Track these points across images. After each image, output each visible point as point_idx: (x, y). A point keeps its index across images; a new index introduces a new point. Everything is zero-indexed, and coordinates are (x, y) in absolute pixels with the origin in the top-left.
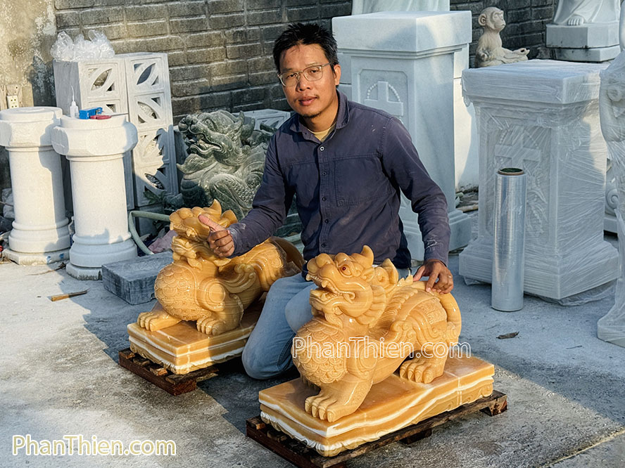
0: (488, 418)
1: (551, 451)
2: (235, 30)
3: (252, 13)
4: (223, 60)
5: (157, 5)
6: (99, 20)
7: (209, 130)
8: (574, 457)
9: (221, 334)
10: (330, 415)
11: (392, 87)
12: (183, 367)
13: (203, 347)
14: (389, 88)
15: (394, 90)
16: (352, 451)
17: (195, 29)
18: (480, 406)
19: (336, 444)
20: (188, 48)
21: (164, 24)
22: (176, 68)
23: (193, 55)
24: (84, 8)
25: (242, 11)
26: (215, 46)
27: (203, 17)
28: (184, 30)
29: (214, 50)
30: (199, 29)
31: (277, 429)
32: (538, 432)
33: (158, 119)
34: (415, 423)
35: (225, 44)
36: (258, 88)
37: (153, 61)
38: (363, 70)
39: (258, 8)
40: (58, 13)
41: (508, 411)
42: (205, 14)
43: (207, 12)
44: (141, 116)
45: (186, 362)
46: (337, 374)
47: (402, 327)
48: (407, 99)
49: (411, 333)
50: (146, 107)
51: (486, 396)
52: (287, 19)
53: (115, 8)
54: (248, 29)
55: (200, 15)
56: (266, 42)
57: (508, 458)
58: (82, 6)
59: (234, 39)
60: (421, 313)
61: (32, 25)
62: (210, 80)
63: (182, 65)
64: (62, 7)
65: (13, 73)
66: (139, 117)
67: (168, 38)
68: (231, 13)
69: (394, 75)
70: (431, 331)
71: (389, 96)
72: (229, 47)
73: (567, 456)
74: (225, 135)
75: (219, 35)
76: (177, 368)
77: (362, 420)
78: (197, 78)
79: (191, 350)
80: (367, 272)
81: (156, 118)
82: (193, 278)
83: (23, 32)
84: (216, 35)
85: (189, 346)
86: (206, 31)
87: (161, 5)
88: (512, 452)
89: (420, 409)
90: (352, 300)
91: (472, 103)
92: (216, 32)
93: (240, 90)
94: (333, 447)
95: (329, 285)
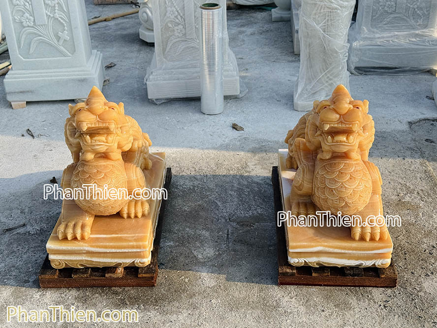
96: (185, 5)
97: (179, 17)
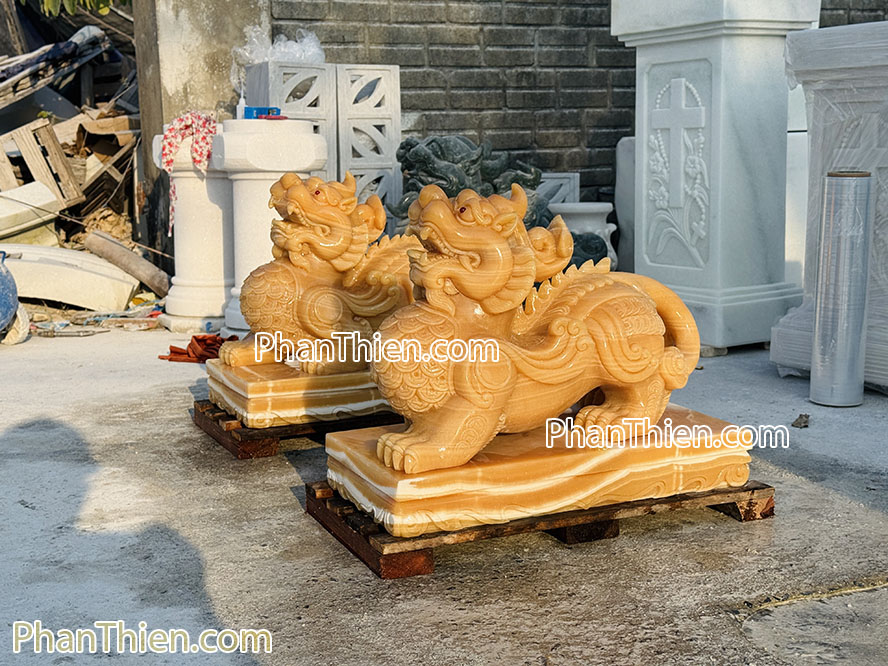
0: (733, 524)
1: (831, 576)
2: (519, 70)
3: (545, 49)
4: (500, 109)
5: (412, 26)
6: (331, 37)
7: (433, 156)
8: (876, 590)
9: (330, 374)
10: (408, 460)
11: (691, 86)
12: (259, 416)
13: (296, 389)
14: (687, 87)
15: (693, 89)
16: (446, 533)
17: (463, 63)
18: (717, 500)
19: (417, 515)
20: (453, 88)
21: (420, 52)
22: (433, 113)
23: (458, 98)
24: (311, 20)
25: (532, 46)
26: (491, 88)
27: (476, 48)
28: (449, 63)
29: (489, 94)
30: (468, 63)
31: (343, 497)
32: (818, 548)
33: (382, 156)
34: (583, 506)
35: (505, 87)
36: (548, 151)
37: (378, 74)
38: (654, 65)
39: (554, 43)
40: (276, 23)
41: (775, 518)
42: (478, 44)
43: (482, 42)
44: (356, 148)
45: (265, 409)
46: (433, 394)
47: (567, 328)
48: (710, 102)
49: (584, 341)
50: (364, 136)
51: (733, 484)
52: (595, 63)
53: (354, 24)
54: (539, 70)
55: (472, 45)
56: (563, 90)
57: (742, 578)
58: (309, 17)
59: (517, 81)
60: (611, 315)
61: (238, 35)
62: (480, 134)
63: (443, 110)
64: (282, 16)
65: (210, 96)
66: (353, 149)
67: (424, 72)
68: (515, 46)
69: (693, 66)
70: (626, 347)
71: (687, 100)
72: (510, 91)
73: (860, 586)
74: (456, 166)
75: (497, 75)
76: (250, 416)
77: (472, 479)
78: (463, 130)
79: (275, 389)
80: (502, 218)
81: (378, 153)
82: (294, 282)
83: (226, 42)
84: (492, 74)
85: (271, 384)
86: (479, 67)
87: (417, 26)
88: (756, 571)
89: (595, 483)
90: (474, 267)
91: (800, 86)
92: (492, 70)
93: (522, 152)
94: (409, 520)
95: (434, 236)
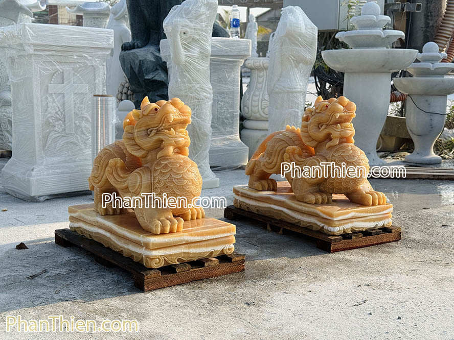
96: (66, 102)
97: (59, 113)
